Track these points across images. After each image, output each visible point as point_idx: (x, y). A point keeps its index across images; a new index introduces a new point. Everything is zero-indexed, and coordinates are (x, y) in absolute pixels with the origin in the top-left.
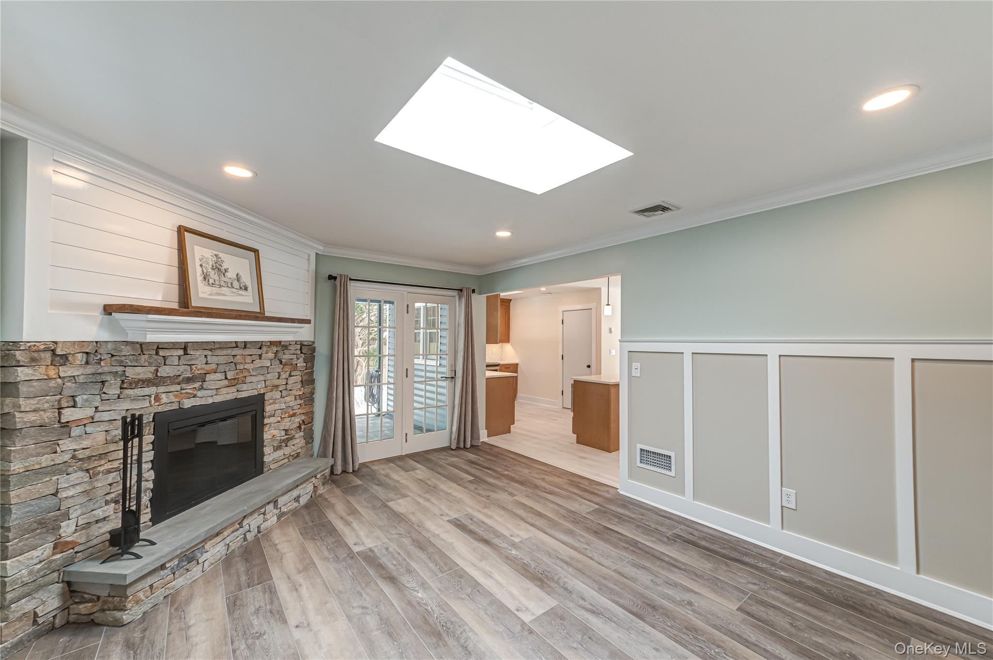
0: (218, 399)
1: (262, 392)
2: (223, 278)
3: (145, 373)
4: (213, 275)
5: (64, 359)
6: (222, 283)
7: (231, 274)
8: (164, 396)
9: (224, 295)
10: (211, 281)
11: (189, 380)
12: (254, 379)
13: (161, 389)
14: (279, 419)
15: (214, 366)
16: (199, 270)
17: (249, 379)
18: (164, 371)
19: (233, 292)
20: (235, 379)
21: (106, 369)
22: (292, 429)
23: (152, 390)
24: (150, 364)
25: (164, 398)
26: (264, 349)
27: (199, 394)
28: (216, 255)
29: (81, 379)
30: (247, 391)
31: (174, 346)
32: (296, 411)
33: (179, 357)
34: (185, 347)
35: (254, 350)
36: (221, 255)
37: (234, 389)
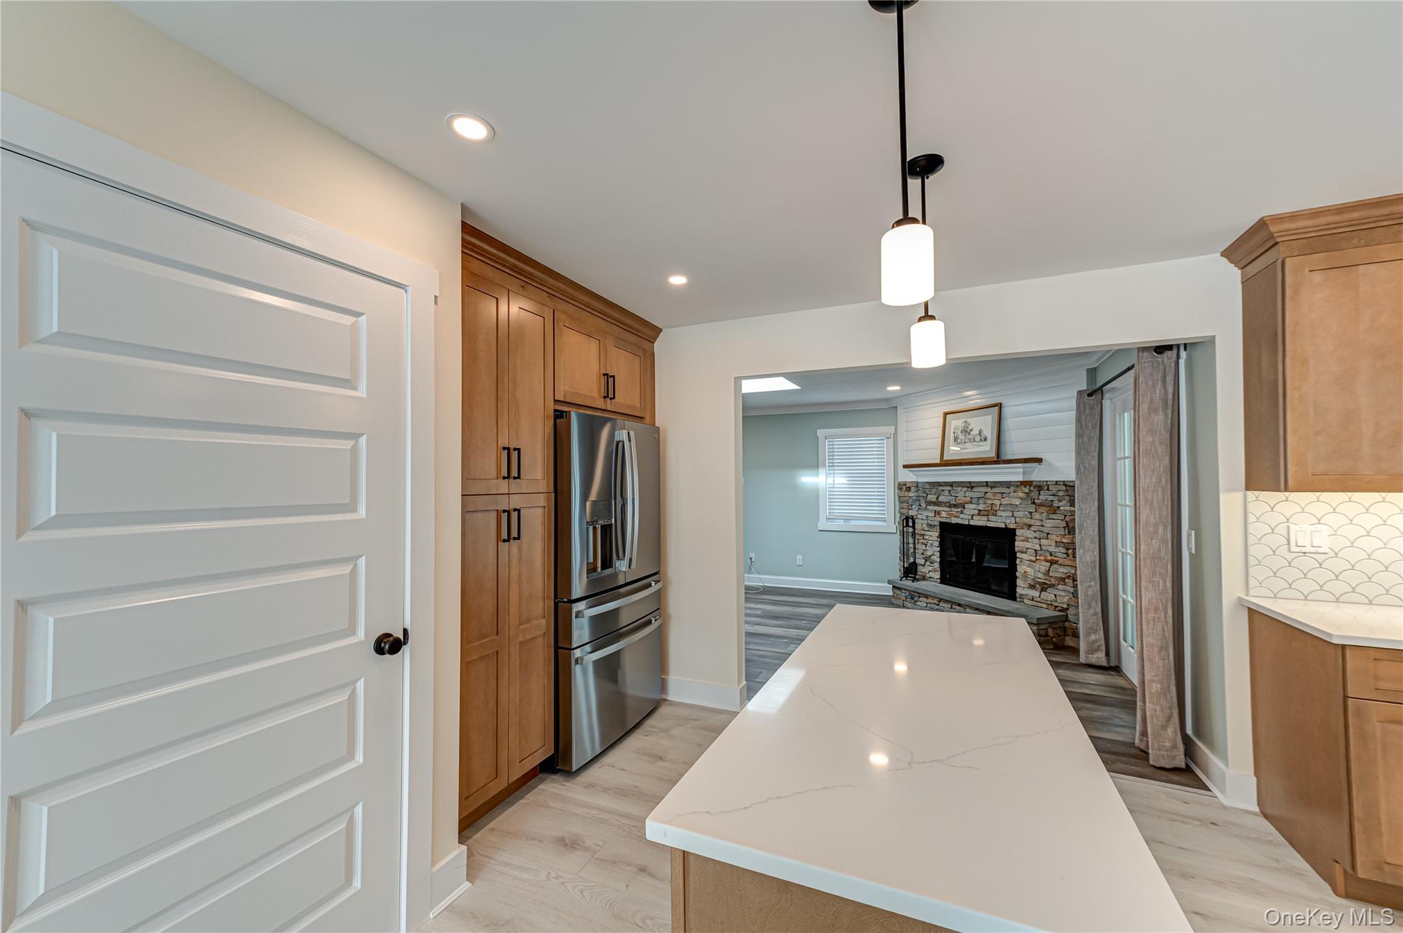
0: (972, 523)
1: (1012, 527)
2: (968, 437)
3: (932, 498)
4: (962, 437)
5: (909, 489)
6: (967, 440)
7: (976, 432)
8: (943, 512)
9: (967, 448)
10: (959, 441)
11: (955, 506)
12: (1004, 514)
13: (941, 509)
14: (1034, 559)
15: (969, 499)
16: (952, 435)
17: (999, 513)
18: (942, 499)
19: (974, 445)
20: (985, 510)
21: (921, 495)
22: (1052, 577)
23: (937, 508)
24: (935, 494)
25: (944, 514)
26: (1012, 489)
27: (961, 516)
28: (965, 422)
29: (914, 498)
30: (996, 522)
31: (946, 484)
32: (1057, 559)
33: (949, 491)
34: (951, 484)
35: (1003, 489)
36: (968, 420)
37: (985, 518)
